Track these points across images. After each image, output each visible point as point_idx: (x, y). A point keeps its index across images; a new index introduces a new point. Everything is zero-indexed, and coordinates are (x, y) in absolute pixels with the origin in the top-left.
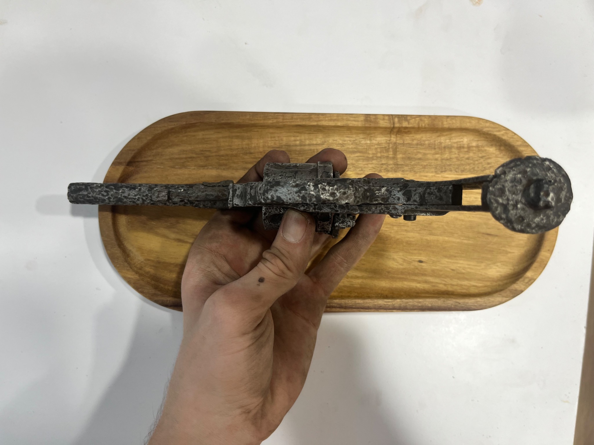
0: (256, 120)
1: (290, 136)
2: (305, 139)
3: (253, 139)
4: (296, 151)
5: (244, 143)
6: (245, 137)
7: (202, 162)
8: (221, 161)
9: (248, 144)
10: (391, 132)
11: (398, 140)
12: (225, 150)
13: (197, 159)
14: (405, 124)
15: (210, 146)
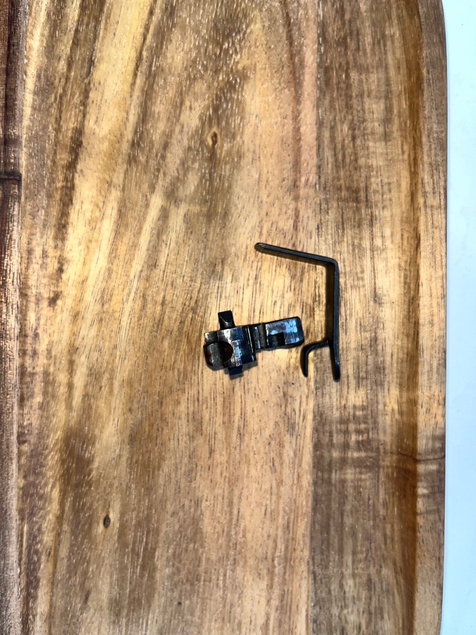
0: (430, 147)
1: (393, 226)
2: (386, 259)
3: (386, 144)
4: (361, 239)
5: (376, 124)
6: (390, 126)
7: (333, 31)
8: (336, 74)
9: (373, 133)
10: (404, 455)
11: (386, 470)
12: (360, 81)
13: (340, 23)
14: (424, 488)
15: (368, 50)
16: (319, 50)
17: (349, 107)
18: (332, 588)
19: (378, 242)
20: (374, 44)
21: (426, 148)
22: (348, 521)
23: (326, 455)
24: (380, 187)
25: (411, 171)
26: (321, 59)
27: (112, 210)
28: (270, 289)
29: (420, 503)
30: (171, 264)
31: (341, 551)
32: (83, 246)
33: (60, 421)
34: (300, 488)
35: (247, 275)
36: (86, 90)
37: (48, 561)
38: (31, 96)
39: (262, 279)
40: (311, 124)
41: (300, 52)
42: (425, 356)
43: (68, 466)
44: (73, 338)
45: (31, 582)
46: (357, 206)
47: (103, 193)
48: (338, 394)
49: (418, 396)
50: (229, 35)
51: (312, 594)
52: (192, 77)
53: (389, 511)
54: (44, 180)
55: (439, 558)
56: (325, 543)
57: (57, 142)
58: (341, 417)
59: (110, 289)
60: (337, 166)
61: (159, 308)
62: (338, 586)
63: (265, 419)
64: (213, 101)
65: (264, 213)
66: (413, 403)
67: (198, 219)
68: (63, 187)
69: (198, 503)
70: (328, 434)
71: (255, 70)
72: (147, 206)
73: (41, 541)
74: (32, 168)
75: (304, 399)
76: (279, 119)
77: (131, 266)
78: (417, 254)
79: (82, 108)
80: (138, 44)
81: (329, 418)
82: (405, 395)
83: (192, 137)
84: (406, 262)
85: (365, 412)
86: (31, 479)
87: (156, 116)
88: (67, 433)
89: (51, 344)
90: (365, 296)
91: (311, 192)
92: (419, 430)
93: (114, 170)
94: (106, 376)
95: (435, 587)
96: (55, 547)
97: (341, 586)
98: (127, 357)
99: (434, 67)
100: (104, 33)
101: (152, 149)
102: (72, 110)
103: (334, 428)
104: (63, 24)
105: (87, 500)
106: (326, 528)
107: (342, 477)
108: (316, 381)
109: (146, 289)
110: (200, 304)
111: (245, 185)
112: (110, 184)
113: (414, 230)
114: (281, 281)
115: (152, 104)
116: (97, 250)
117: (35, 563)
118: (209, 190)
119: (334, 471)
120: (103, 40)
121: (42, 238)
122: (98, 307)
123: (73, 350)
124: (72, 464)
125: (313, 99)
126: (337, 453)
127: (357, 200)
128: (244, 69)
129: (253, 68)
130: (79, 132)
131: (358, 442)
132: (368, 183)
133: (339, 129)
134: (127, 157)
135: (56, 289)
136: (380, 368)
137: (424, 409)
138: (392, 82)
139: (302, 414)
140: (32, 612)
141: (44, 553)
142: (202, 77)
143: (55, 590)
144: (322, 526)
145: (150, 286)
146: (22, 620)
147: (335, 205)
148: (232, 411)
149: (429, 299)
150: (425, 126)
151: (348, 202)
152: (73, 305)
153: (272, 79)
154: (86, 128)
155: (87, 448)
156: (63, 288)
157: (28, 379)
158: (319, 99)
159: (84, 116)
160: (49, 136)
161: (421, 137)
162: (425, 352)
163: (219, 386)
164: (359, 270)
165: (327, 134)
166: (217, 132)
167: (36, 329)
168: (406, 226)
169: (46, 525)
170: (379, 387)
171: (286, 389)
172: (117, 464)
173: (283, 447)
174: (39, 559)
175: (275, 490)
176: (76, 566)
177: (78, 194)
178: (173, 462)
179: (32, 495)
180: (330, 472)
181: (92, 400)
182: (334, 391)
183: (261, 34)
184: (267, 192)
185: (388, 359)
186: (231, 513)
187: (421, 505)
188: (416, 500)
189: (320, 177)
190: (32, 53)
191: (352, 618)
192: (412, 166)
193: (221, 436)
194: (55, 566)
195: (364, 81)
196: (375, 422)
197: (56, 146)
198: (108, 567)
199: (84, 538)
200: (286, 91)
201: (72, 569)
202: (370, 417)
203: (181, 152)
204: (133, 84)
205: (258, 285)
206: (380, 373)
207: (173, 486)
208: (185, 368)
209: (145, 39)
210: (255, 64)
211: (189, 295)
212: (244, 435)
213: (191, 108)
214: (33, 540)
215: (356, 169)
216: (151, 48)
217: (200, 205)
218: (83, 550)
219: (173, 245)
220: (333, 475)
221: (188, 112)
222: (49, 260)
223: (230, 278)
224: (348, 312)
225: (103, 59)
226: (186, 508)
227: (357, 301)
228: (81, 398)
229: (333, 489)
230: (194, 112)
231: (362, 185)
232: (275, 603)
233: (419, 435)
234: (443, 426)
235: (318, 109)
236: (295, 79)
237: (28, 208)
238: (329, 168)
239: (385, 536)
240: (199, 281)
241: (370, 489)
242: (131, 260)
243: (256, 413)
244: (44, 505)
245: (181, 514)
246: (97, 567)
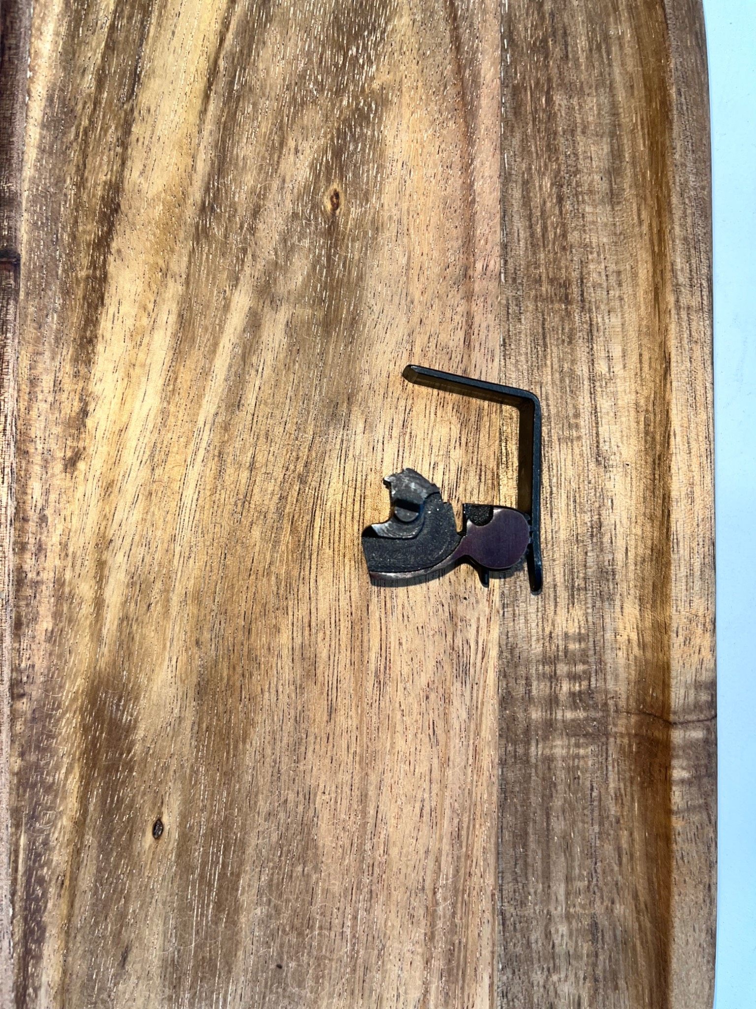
0: (685, 212)
1: (625, 341)
2: (615, 394)
3: (613, 209)
4: (573, 362)
5: (597, 177)
6: (618, 180)
7: (526, 30)
8: (531, 96)
9: (591, 192)
10: (650, 714)
11: (618, 742)
12: (570, 108)
13: (536, 15)
14: (683, 769)
15: (582, 60)
16: (503, 59)
17: (552, 149)
18: (533, 938)
19: (602, 367)
20: (591, 50)
21: (677, 214)
22: (558, 825)
23: (520, 715)
24: (604, 278)
25: (653, 252)
26: (506, 72)
27: (168, 315)
28: (427, 443)
29: (677, 793)
30: (266, 404)
31: (547, 876)
32: (121, 373)
33: (81, 661)
34: (479, 770)
35: (389, 421)
36: (126, 121)
37: (59, 896)
38: (38, 130)
39: (414, 427)
40: (491, 177)
41: (471, 62)
42: (681, 552)
43: (94, 737)
44: (104, 523)
45: (32, 932)
46: (566, 309)
47: (154, 287)
48: (540, 614)
49: (671, 618)
50: (358, 35)
51: (499, 950)
52: (299, 100)
53: (626, 808)
54: (57, 266)
55: (709, 886)
56: (520, 862)
57: (78, 206)
58: (544, 653)
59: (165, 443)
60: (534, 245)
61: (245, 474)
62: (543, 935)
63: (421, 655)
64: (332, 139)
65: (415, 320)
66: (662, 629)
67: (309, 329)
68: (88, 277)
69: (309, 797)
70: (524, 682)
71: (400, 90)
72: (226, 308)
73: (48, 863)
74: (38, 246)
75: (483, 623)
76: (440, 169)
77: (200, 406)
78: (665, 385)
79: (119, 150)
80: (212, 47)
81: (525, 654)
82: (648, 615)
83: (300, 197)
84: (647, 398)
85: (583, 645)
86: (32, 757)
87: (241, 164)
88: (93, 681)
89: (67, 533)
90: (582, 455)
91: (493, 286)
92: (673, 674)
93: (172, 251)
94: (158, 585)
95: (703, 935)
96: (71, 872)
97: (548, 935)
98: (193, 555)
99: (688, 86)
100: (156, 31)
101: (234, 216)
102: (103, 153)
103: (533, 671)
104: (92, 17)
105: (126, 793)
106: (521, 837)
107: (547, 752)
108: (503, 594)
109: (223, 442)
110: (312, 467)
111: (385, 274)
112: (165, 273)
113: (660, 346)
114: (444, 431)
115: (233, 146)
116: (144, 379)
117: (37, 900)
118: (326, 283)
119: (533, 743)
120: (155, 41)
121: (53, 359)
122: (145, 472)
123: (104, 543)
124: (101, 733)
125: (494, 137)
126: (539, 714)
127: (567, 300)
128: (382, 88)
129: (397, 87)
130: (115, 188)
131: (572, 694)
132: (585, 271)
133: (537, 184)
134: (194, 230)
135: (75, 444)
136: (607, 573)
137: (681, 639)
138: (621, 110)
139: (480, 648)
140: (33, 983)
141: (54, 882)
142: (314, 102)
143: (71, 945)
144: (515, 835)
145: (230, 438)
146: (16, 996)
147: (531, 307)
148: (365, 644)
149: (686, 457)
150: (676, 179)
151: (552, 302)
152: (104, 470)
153: (427, 104)
154: (126, 183)
155: (125, 706)
156: (87, 441)
157: (29, 592)
158: (504, 137)
159: (123, 164)
160: (65, 195)
161: (669, 196)
162: (681, 544)
163: (343, 603)
164: (571, 412)
165: (517, 193)
166: (339, 189)
167: (42, 509)
168: (645, 341)
169: (56, 835)
170: (606, 603)
171: (453, 606)
172: (176, 733)
173: (450, 702)
174: (45, 893)
175: (436, 774)
176: (106, 906)
177: (112, 289)
178: (268, 728)
179: (34, 786)
180: (528, 743)
181: (134, 627)
182: (532, 609)
183: (409, 33)
184: (421, 286)
185: (620, 556)
186: (364, 813)
187: (678, 797)
188: (671, 789)
189: (506, 262)
190: (39, 61)
191: (566, 989)
192: (656, 243)
193: (348, 684)
194: (72, 905)
195: (577, 108)
196: (600, 661)
197: (77, 211)
198: (160, 905)
199: (120, 856)
200: (451, 123)
201: (100, 909)
202: (591, 652)
203: (280, 220)
204: (204, 112)
205: (407, 437)
206: (608, 580)
207: (268, 769)
208: (288, 573)
209: (222, 41)
210: (401, 81)
211: (294, 454)
212: (385, 683)
213: (297, 151)
214: (34, 862)
215: (564, 249)
216: (233, 55)
217: (312, 307)
218: (118, 878)
219: (267, 372)
220: (533, 749)
221: (292, 157)
222: (64, 396)
223: (361, 425)
224: (554, 480)
225: (154, 72)
226: (290, 805)
227: (569, 463)
228: (116, 623)
229: (533, 770)
230: (301, 157)
231: (575, 275)
232: (438, 964)
233: (673, 682)
234: (712, 666)
235: (502, 154)
236: (465, 105)
237: (31, 310)
238: (520, 249)
239: (619, 849)
240: (310, 430)
241: (594, 772)
242: (200, 397)
243: (404, 646)
244: (54, 801)
245: (282, 815)
246: (141, 906)
